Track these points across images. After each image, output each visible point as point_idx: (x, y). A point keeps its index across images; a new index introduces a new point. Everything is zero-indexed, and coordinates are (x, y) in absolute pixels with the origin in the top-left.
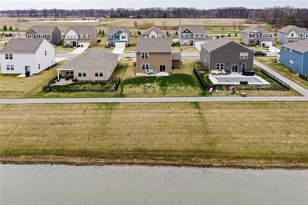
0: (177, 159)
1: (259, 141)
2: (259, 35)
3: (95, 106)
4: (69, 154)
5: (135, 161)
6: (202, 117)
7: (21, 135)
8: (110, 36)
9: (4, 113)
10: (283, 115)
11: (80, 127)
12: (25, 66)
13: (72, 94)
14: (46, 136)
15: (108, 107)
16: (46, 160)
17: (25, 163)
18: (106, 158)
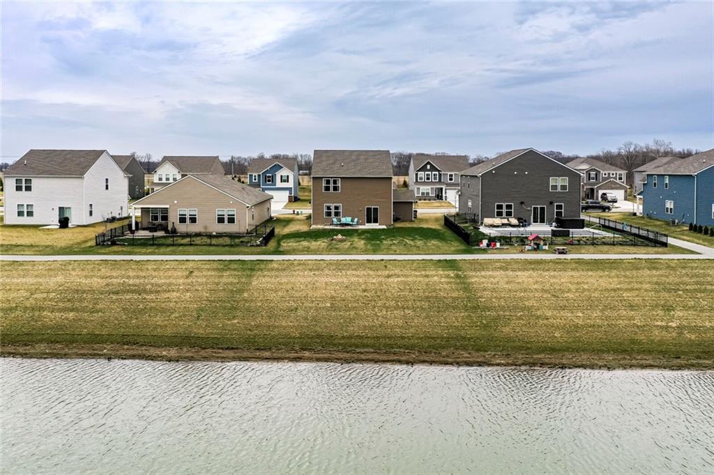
0: (407, 351)
1: (599, 322)
2: (592, 176)
3: (215, 265)
4: (150, 342)
5: (307, 354)
6: (464, 283)
7: (41, 309)
8: (255, 176)
9: (6, 273)
10: (655, 279)
11: (179, 298)
12: (60, 208)
13: (162, 249)
14: (97, 311)
15: (245, 267)
16: (95, 352)
17: (46, 356)
18: (237, 348)
